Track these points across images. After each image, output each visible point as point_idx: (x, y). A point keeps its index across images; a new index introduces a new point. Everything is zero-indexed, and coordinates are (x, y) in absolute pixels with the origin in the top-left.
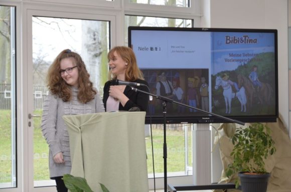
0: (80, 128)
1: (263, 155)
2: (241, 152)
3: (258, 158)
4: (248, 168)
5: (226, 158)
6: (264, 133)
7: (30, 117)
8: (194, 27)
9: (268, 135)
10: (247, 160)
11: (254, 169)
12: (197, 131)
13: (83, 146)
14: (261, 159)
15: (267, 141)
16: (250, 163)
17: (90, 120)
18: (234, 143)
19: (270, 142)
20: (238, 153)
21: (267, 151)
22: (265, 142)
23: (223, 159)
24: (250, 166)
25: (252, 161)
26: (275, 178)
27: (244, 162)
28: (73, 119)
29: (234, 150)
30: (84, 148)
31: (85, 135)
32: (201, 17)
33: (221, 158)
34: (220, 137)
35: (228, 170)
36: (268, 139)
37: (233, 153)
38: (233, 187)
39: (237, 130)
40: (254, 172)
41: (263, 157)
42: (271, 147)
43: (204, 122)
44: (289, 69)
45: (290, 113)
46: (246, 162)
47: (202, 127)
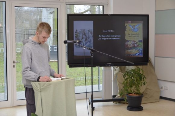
0: (40, 89)
3: (137, 85)
4: (132, 91)
5: (120, 84)
6: (140, 73)
7: (14, 62)
8: (104, 14)
9: (142, 75)
10: (131, 87)
11: (135, 92)
12: (104, 70)
13: (42, 99)
14: (139, 87)
15: (142, 78)
16: (132, 88)
18: (124, 78)
20: (127, 83)
21: (142, 83)
22: (141, 78)
23: (119, 84)
24: (133, 90)
25: (134, 87)
26: (147, 94)
27: (129, 88)
28: (36, 84)
29: (124, 81)
31: (43, 94)
32: (108, 4)
33: (118, 84)
35: (121, 92)
36: (143, 77)
37: (124, 83)
39: (126, 71)
40: (135, 93)
41: (140, 85)
42: (144, 81)
43: (108, 66)
44: (155, 34)
45: (155, 58)
46: (131, 88)
47: (107, 68)
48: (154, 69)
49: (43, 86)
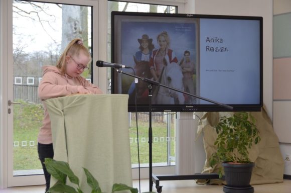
0: (63, 111)
1: (247, 144)
2: (225, 141)
3: (242, 147)
4: (232, 158)
5: (210, 148)
6: (248, 122)
8: (179, 13)
9: (252, 124)
10: (231, 149)
11: (238, 159)
12: (180, 119)
13: (67, 129)
14: (246, 148)
15: (251, 130)
16: (234, 152)
17: (73, 102)
18: (218, 132)
19: (254, 131)
20: (222, 142)
21: (252, 141)
24: (234, 156)
25: (236, 150)
26: (259, 168)
27: (228, 152)
28: (55, 102)
29: (217, 139)
30: (67, 132)
31: (68, 119)
32: (185, 4)
33: (205, 148)
34: (203, 126)
35: (212, 159)
36: (253, 128)
37: (217, 142)
38: (216, 177)
39: (220, 118)
40: (238, 162)
41: (247, 147)
42: (256, 137)
43: (187, 110)
44: (273, 58)
45: (274, 102)
46: (230, 152)
47: (186, 115)
48: (272, 123)
49: (68, 104)
